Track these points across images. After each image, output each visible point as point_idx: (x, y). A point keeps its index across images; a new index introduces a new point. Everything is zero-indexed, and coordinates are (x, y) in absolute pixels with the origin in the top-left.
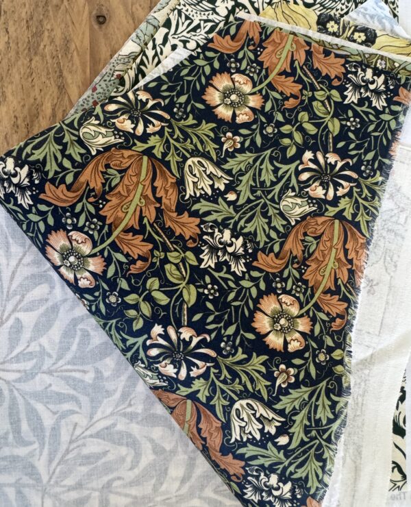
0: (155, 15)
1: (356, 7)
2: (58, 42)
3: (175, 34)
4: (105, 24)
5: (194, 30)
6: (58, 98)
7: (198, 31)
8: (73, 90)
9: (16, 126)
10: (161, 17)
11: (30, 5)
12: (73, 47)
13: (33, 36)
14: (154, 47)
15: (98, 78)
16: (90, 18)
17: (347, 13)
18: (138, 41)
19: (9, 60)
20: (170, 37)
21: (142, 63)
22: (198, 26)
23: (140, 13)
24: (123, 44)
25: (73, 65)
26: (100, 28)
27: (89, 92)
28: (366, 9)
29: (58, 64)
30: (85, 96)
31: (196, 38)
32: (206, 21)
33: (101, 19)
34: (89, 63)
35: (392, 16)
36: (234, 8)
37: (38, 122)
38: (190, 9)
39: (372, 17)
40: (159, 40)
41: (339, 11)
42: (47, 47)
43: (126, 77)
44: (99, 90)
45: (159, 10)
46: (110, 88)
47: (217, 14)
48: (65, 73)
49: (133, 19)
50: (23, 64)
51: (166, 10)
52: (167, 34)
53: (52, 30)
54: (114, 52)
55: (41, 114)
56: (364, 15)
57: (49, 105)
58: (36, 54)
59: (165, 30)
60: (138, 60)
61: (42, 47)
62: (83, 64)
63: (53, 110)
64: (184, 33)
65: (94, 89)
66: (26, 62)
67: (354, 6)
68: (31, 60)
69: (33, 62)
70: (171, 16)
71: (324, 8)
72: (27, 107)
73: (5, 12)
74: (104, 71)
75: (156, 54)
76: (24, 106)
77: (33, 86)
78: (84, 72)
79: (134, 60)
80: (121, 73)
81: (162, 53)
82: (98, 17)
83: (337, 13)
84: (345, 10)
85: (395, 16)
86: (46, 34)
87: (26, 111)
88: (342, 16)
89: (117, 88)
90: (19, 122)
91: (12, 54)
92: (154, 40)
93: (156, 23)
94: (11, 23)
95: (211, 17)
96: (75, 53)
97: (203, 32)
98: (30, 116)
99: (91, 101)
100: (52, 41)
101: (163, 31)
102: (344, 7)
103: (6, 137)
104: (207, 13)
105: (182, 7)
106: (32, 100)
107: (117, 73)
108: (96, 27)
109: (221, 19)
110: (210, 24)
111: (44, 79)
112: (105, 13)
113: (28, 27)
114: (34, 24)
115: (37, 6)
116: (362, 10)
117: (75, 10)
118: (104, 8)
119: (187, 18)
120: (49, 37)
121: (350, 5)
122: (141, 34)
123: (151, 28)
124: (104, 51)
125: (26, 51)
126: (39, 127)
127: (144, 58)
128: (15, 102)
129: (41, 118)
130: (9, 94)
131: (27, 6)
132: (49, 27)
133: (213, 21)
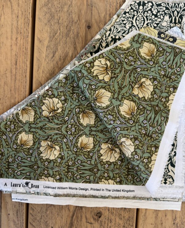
0: (106, 27)
1: (170, 29)
2: (75, 33)
3: (112, 33)
4: (90, 29)
5: (119, 32)
6: (74, 51)
7: (120, 33)
8: (79, 49)
9: (60, 59)
10: (108, 28)
11: (68, 22)
12: (80, 35)
13: (68, 31)
14: (106, 37)
15: (87, 46)
16: (86, 27)
17: (167, 30)
18: (100, 35)
19: (60, 38)
20: (111, 34)
21: (101, 42)
22: (120, 31)
23: (101, 26)
24: (95, 35)
25: (79, 41)
26: (89, 30)
27: (84, 50)
28: (173, 30)
29: (75, 40)
30: (82, 51)
31: (119, 35)
32: (122, 30)
33: (89, 27)
34: (84, 41)
35: (182, 33)
36: (131, 26)
37: (67, 58)
38: (118, 26)
39: (175, 32)
40: (107, 35)
41: (165, 30)
42: (72, 35)
43: (96, 46)
44: (87, 49)
45: (108, 26)
46: (91, 49)
47: (126, 28)
48: (77, 43)
49: (99, 28)
50: (64, 40)
51: (110, 26)
52: (110, 33)
53: (74, 30)
54: (92, 38)
55: (68, 56)
56: (173, 32)
57: (71, 53)
58: (68, 37)
59: (110, 32)
60: (100, 41)
61: (70, 35)
62: (82, 41)
63: (72, 55)
64: (115, 33)
65: (86, 49)
66: (65, 39)
67: (170, 28)
68: (66, 39)
69: (67, 39)
70: (112, 28)
71: (160, 28)
72: (64, 53)
73: (60, 24)
74: (89, 44)
75: (106, 39)
76: (63, 53)
77: (66, 47)
78: (82, 43)
79: (99, 41)
80: (94, 45)
81: (108, 39)
82: (88, 26)
83: (164, 30)
84: (167, 29)
85: (183, 32)
86: (72, 31)
87: (64, 55)
88: (165, 31)
89: (93, 49)
90: (61, 58)
91: (61, 37)
92: (106, 35)
93: (106, 30)
94: (61, 27)
95: (124, 29)
96: (80, 38)
97: (121, 33)
98: (65, 56)
99: (84, 53)
100: (73, 33)
101: (109, 32)
102: (166, 28)
103: (57, 62)
104: (123, 27)
105: (115, 25)
106: (66, 51)
107: (93, 44)
108: (87, 29)
109: (127, 30)
110: (123, 31)
111: (70, 45)
112: (90, 25)
113: (66, 28)
114: (68, 27)
115: (70, 22)
116: (172, 30)
117: (81, 24)
118: (90, 24)
119: (117, 29)
120: (73, 32)
121: (168, 28)
122: (101, 33)
123: (105, 31)
124: (89, 37)
125: (65, 36)
126: (67, 60)
127: (102, 40)
128: (61, 52)
129: (68, 57)
130: (59, 49)
131: (67, 22)
132: (73, 29)
133: (124, 30)
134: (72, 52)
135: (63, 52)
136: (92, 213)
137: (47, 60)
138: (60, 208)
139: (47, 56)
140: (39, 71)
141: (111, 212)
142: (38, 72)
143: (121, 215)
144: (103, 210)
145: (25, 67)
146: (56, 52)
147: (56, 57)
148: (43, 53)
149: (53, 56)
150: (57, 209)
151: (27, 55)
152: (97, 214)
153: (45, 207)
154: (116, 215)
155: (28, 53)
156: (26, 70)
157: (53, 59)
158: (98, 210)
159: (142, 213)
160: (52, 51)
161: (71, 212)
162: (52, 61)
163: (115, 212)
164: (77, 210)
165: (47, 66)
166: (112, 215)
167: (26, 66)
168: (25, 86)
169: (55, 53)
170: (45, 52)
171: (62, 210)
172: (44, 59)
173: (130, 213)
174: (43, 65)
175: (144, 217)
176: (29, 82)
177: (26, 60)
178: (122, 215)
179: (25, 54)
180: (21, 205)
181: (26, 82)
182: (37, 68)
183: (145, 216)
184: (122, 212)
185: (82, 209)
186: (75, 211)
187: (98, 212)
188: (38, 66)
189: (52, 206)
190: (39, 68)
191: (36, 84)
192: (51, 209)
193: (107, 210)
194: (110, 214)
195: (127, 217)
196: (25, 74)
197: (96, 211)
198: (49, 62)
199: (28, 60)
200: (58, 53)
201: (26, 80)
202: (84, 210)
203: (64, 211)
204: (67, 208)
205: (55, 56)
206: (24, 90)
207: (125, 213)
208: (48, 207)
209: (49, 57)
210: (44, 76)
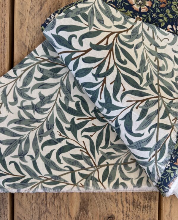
134: (66, 2)
135: (53, 3)
136: (102, 218)
137: (33, 14)
138: (58, 214)
139: (31, 9)
140: (22, 28)
141: (126, 215)
142: (21, 30)
143: (139, 217)
144: (115, 212)
145: (3, 24)
146: (44, 3)
147: (44, 10)
148: (27, 4)
149: (41, 8)
150: (53, 216)
151: (5, 7)
152: (108, 218)
153: (37, 214)
154: (133, 218)
155: (6, 6)
156: (5, 28)
157: (40, 13)
158: (109, 213)
159: (166, 212)
160: (39, 2)
161: (73, 218)
162: (39, 15)
163: (131, 214)
164: (81, 216)
165: (33, 22)
166: (128, 218)
167: (4, 22)
168: (4, 50)
169: (43, 5)
170: (29, 4)
171: (60, 217)
172: (29, 13)
173: (151, 214)
174: (27, 21)
175: (168, 217)
176: (8, 44)
177: (3, 14)
178: (141, 217)
179: (2, 6)
180: (3, 214)
181: (4, 44)
182: (20, 25)
183: (169, 215)
184: (140, 213)
185: (88, 214)
186: (78, 217)
187: (109, 216)
188: (21, 21)
189: (47, 213)
190: (21, 24)
191: (18, 46)
192: (46, 217)
193: (121, 213)
194: (125, 217)
195: (147, 219)
196: (3, 33)
197: (106, 215)
198: (36, 17)
199: (6, 14)
200: (48, 4)
201: (5, 41)
202: (91, 215)
203: (63, 218)
204: (67, 214)
205: (43, 8)
206: (3, 54)
207: (145, 214)
208: (42, 215)
209: (35, 10)
210: (29, 34)
